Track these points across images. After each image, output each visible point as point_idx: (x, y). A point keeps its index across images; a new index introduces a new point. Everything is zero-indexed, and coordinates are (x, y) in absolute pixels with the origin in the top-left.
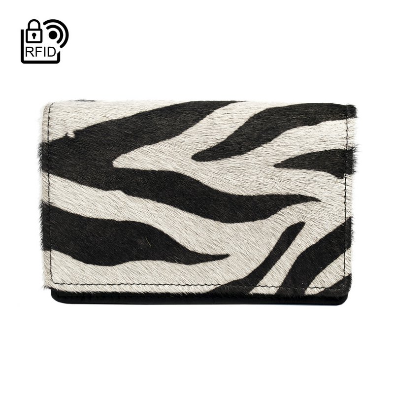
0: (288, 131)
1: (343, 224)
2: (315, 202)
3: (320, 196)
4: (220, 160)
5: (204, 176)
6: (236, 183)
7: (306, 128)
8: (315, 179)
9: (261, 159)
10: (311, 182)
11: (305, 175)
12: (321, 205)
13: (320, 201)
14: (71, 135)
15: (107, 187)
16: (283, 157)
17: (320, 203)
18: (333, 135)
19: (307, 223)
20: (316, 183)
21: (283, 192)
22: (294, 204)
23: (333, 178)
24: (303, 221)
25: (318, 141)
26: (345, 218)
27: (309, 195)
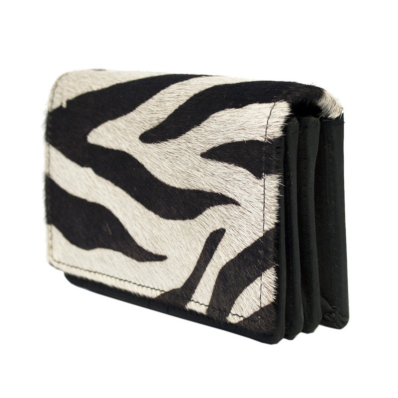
0: (216, 114)
1: (261, 238)
2: (234, 206)
3: (240, 198)
4: (159, 142)
5: (147, 160)
6: (171, 172)
7: (233, 111)
8: (235, 176)
9: (190, 145)
10: (231, 179)
11: (226, 170)
12: (240, 210)
13: (239, 205)
14: (64, 105)
15: (82, 163)
16: (208, 146)
17: (240, 207)
18: (253, 121)
19: (227, 231)
20: (236, 182)
21: (207, 188)
22: (216, 205)
23: (252, 177)
24: (224, 227)
25: (239, 128)
26: (264, 230)
27: (231, 196)
